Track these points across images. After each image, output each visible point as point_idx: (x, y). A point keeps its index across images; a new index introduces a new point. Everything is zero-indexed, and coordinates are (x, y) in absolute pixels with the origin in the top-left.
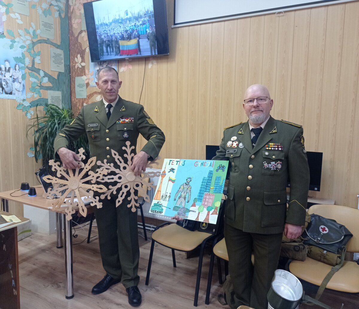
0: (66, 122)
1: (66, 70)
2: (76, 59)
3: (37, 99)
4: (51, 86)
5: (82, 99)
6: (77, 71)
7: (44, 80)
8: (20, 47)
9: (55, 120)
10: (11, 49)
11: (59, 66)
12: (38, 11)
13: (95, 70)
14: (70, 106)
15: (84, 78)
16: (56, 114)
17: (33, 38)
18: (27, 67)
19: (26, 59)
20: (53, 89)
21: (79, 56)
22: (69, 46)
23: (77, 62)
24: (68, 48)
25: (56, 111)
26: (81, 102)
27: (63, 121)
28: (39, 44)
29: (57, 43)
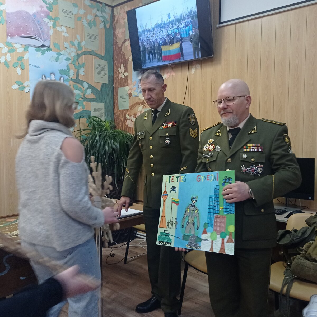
0: (107, 134)
1: (109, 81)
2: (119, 69)
3: (80, 111)
4: (94, 98)
5: (125, 110)
6: (120, 81)
7: (87, 92)
8: (65, 60)
9: (96, 132)
10: (56, 61)
11: (103, 78)
12: (83, 23)
13: (138, 79)
14: (113, 118)
15: (127, 88)
16: (97, 126)
17: (78, 50)
18: (71, 79)
19: (70, 71)
20: (96, 101)
21: (122, 66)
22: (113, 57)
23: (120, 72)
24: (112, 59)
25: (99, 123)
26: (124, 113)
27: (104, 132)
28: (84, 56)
29: (101, 54)
